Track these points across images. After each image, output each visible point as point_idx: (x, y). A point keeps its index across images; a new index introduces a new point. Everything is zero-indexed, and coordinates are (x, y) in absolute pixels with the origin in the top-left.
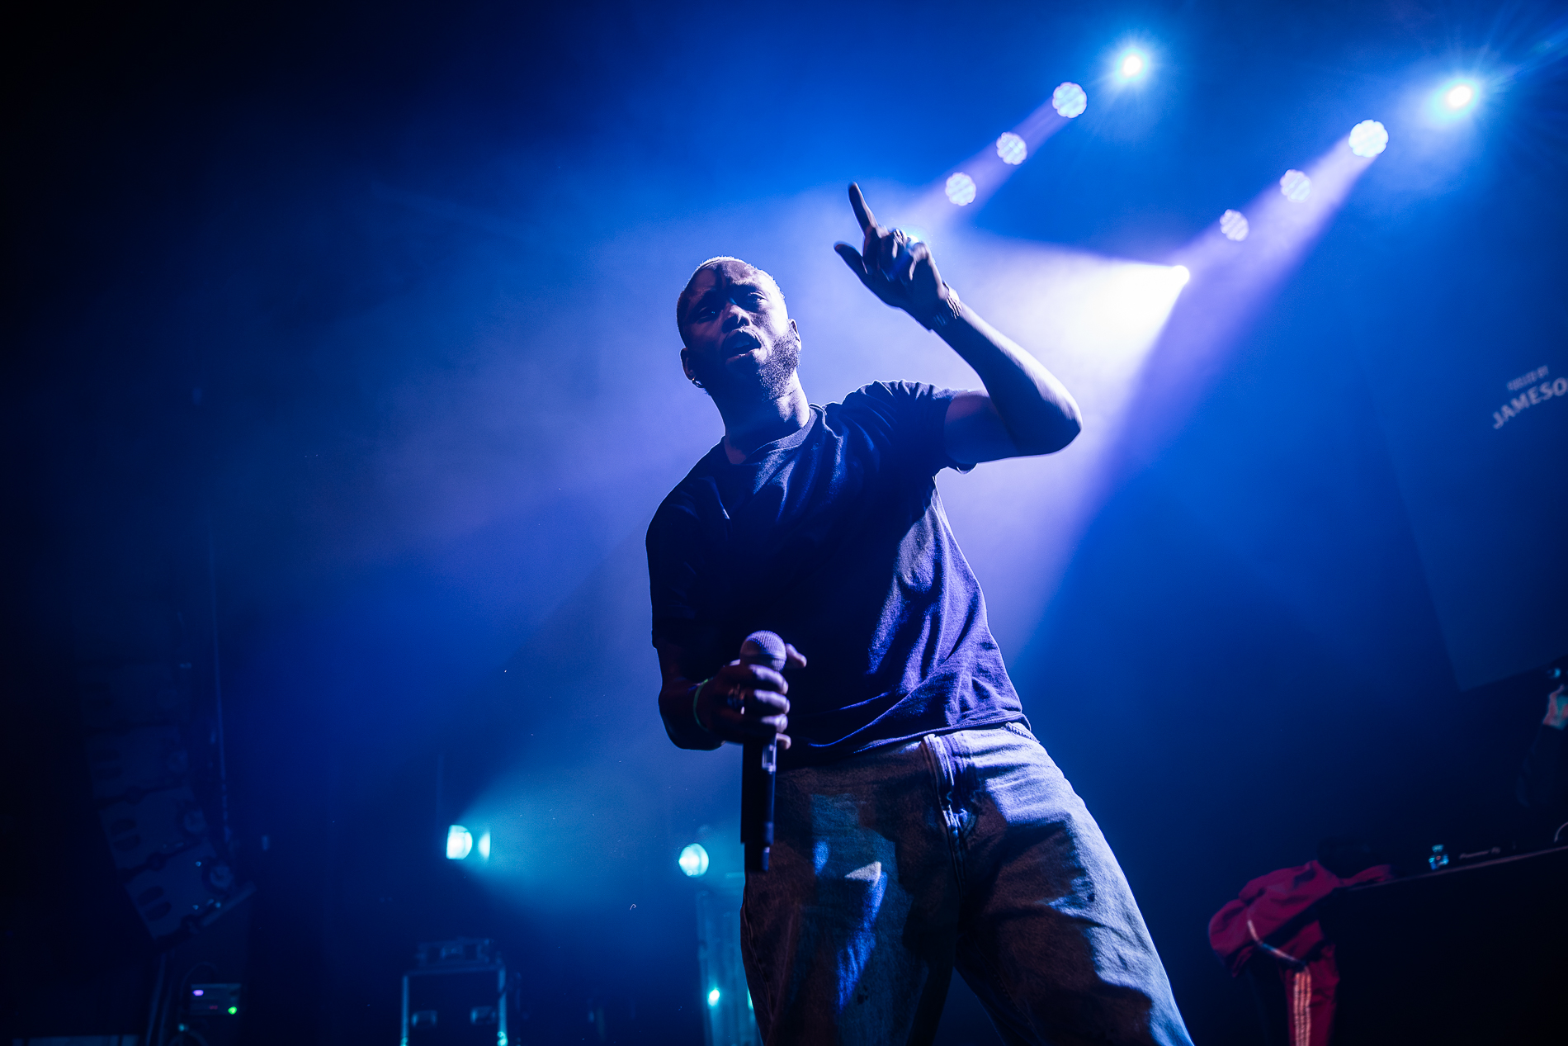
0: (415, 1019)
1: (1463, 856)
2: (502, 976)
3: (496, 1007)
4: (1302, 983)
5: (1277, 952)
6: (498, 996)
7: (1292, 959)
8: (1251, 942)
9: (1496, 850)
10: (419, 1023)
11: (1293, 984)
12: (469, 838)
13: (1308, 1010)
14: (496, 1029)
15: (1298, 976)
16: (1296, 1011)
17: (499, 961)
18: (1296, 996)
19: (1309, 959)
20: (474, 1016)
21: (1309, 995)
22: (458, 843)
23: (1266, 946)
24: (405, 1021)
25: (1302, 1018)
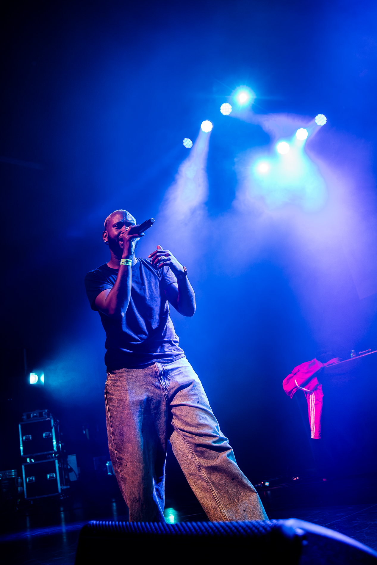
0: (24, 438)
1: (360, 352)
2: (52, 421)
3: (51, 432)
4: (312, 398)
5: (305, 389)
6: (52, 428)
7: (309, 391)
8: (297, 387)
9: (370, 350)
10: (25, 440)
11: (309, 398)
12: (37, 377)
13: (314, 406)
14: (52, 439)
15: (311, 396)
16: (310, 407)
17: (51, 416)
18: (310, 402)
19: (314, 390)
20: (44, 435)
21: (314, 401)
22: (33, 379)
23: (301, 388)
24: (21, 439)
25: (312, 409)
